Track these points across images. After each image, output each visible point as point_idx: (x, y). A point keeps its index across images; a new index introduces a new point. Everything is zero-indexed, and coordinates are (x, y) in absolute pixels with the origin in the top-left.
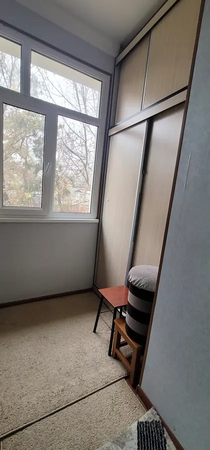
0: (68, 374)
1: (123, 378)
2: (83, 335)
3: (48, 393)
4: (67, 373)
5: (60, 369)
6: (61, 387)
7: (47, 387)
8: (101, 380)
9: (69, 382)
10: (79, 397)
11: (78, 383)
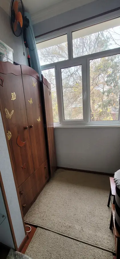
0: (77, 221)
1: (112, 252)
2: (99, 204)
3: (63, 222)
4: (77, 219)
5: (75, 215)
6: (70, 225)
7: (65, 219)
8: (94, 240)
9: (75, 225)
10: (76, 238)
11: (80, 230)
